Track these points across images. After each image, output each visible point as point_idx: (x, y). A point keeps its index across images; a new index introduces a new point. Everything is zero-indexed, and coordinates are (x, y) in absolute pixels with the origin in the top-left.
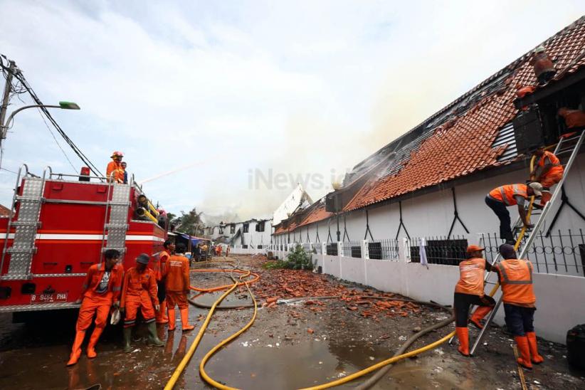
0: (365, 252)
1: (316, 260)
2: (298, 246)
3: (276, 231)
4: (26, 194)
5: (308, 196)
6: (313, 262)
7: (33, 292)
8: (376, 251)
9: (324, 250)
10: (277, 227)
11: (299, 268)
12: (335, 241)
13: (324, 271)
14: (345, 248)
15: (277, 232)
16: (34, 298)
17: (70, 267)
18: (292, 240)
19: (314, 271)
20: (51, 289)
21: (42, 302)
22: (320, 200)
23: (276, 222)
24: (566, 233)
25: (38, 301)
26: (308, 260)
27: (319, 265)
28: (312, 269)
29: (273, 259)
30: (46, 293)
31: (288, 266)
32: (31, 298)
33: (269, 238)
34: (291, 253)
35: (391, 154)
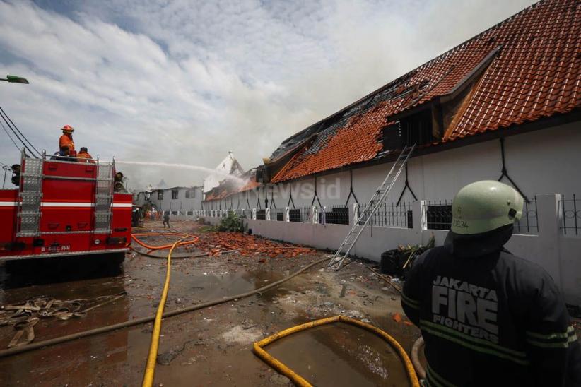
0: (287, 216)
1: (247, 224)
2: (230, 212)
3: (206, 198)
4: (27, 172)
5: (238, 165)
6: (244, 226)
7: (42, 245)
8: (296, 216)
9: (254, 216)
10: (208, 194)
11: (232, 231)
12: (263, 207)
13: (254, 233)
14: (271, 214)
15: (208, 199)
16: (43, 249)
17: (68, 227)
18: (223, 207)
19: (245, 233)
20: (56, 243)
21: (50, 252)
22: (251, 170)
23: (207, 189)
24: (407, 204)
25: (47, 251)
26: (241, 224)
27: (249, 228)
28: (243, 232)
29: (204, 224)
30: (52, 246)
31: (222, 230)
32: (41, 249)
33: (200, 205)
34: (223, 218)
35: (314, 134)
